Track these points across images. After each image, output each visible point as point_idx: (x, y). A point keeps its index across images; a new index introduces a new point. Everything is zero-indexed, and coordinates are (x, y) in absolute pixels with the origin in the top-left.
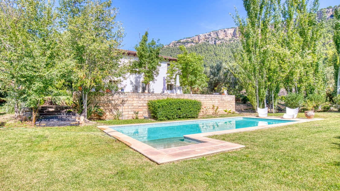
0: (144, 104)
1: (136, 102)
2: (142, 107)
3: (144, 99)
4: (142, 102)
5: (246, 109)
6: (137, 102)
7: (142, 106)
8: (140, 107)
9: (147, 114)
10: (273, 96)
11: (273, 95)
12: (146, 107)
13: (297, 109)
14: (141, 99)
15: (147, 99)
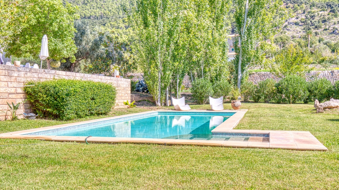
0: (18, 89)
1: (4, 83)
2: (14, 96)
3: (18, 78)
4: (15, 85)
5: (139, 101)
6: (6, 83)
7: (14, 94)
8: (10, 96)
9: (22, 110)
10: (178, 83)
11: (178, 81)
12: (22, 96)
13: (221, 99)
14: (13, 79)
15: (23, 80)
